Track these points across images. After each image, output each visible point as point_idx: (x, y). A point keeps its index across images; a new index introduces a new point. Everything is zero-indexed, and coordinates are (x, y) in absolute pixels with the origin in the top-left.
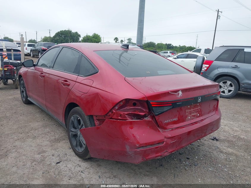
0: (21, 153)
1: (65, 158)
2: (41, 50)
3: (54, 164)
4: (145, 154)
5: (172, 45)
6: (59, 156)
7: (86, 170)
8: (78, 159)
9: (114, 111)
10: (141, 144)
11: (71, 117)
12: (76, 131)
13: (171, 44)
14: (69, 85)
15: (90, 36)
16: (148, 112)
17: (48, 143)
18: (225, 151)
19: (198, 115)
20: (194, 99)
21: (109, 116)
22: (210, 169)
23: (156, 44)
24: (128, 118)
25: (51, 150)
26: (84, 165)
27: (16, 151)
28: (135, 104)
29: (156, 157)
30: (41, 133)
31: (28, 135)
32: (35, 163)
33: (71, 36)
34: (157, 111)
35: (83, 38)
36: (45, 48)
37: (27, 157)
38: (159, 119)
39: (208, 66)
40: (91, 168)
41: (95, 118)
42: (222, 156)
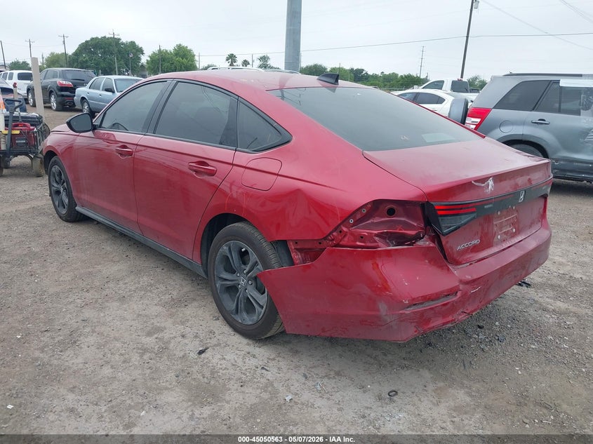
0: (105, 335)
1: (214, 341)
2: (55, 88)
3: (193, 355)
4: (422, 319)
5: (364, 72)
6: (196, 337)
7: (271, 364)
8: (245, 341)
9: (345, 229)
10: (414, 299)
11: (220, 246)
12: (235, 279)
13: (363, 70)
14: (212, 173)
15: (167, 51)
16: (421, 228)
17: (159, 309)
18: (553, 308)
19: (514, 230)
20: (511, 196)
21: (333, 240)
22: (534, 347)
23: (328, 70)
24: (380, 244)
25: (174, 323)
26: (262, 353)
27: (93, 331)
28: (391, 212)
29: (444, 324)
30: (133, 288)
31: (104, 293)
32: (148, 355)
33: (119, 52)
34: (447, 224)
35: (149, 56)
36: (67, 83)
37: (124, 343)
38: (447, 242)
39: (479, 120)
40: (280, 359)
41: (292, 246)
42: (550, 319)
